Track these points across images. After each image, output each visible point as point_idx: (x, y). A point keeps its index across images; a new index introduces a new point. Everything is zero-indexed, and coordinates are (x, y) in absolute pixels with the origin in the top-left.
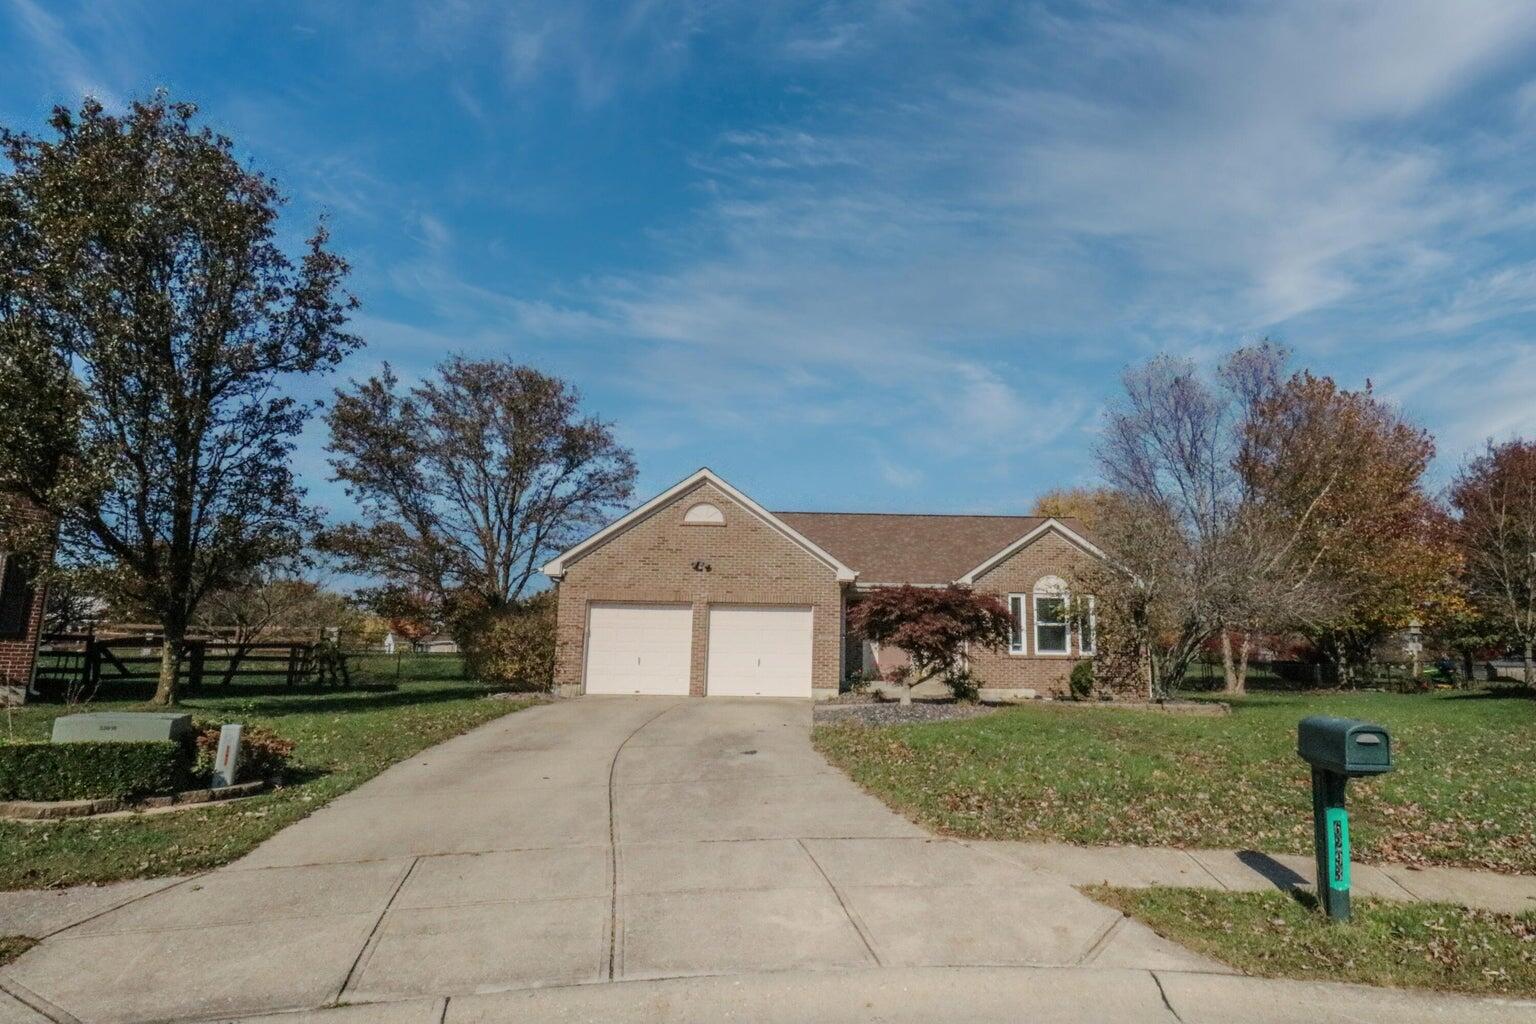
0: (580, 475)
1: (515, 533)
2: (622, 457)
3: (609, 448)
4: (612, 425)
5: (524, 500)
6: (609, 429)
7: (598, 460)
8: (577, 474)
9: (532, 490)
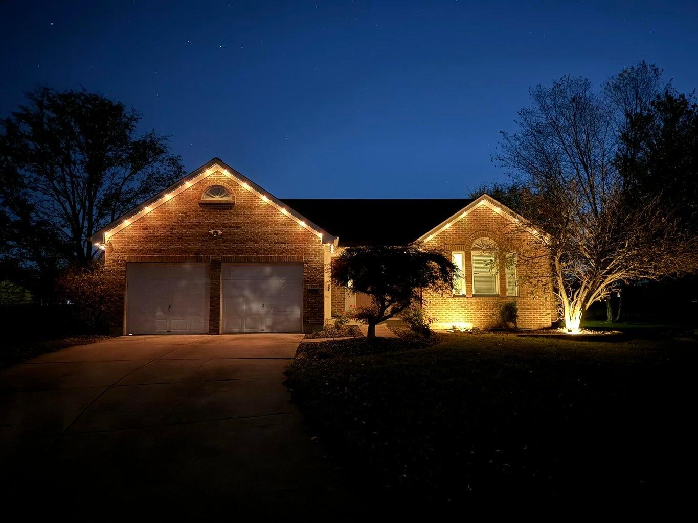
0: (142, 176)
1: (94, 218)
2: (174, 161)
3: (164, 155)
4: (166, 139)
5: (100, 195)
6: (164, 142)
7: (157, 165)
8: (141, 175)
9: (105, 187)
